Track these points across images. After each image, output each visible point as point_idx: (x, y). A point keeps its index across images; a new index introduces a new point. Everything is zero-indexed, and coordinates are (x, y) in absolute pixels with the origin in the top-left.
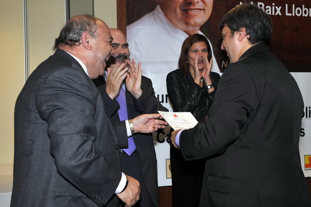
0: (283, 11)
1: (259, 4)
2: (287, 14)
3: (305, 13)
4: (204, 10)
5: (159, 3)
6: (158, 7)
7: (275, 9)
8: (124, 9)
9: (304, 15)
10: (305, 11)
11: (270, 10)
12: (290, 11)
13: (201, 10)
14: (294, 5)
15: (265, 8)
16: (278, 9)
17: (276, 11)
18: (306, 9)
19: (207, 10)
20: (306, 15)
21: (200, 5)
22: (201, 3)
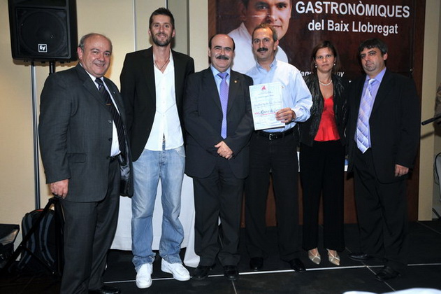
0: (350, 28)
1: (329, 21)
2: (354, 30)
3: (370, 29)
4: (281, 26)
5: (243, 21)
6: (243, 25)
7: (343, 26)
8: (215, 26)
9: (369, 31)
10: (370, 28)
11: (339, 27)
12: (357, 27)
13: (279, 26)
14: (360, 23)
15: (334, 25)
16: (346, 26)
17: (344, 27)
18: (371, 26)
19: (284, 27)
20: (371, 32)
21: (278, 23)
22: (279, 21)
